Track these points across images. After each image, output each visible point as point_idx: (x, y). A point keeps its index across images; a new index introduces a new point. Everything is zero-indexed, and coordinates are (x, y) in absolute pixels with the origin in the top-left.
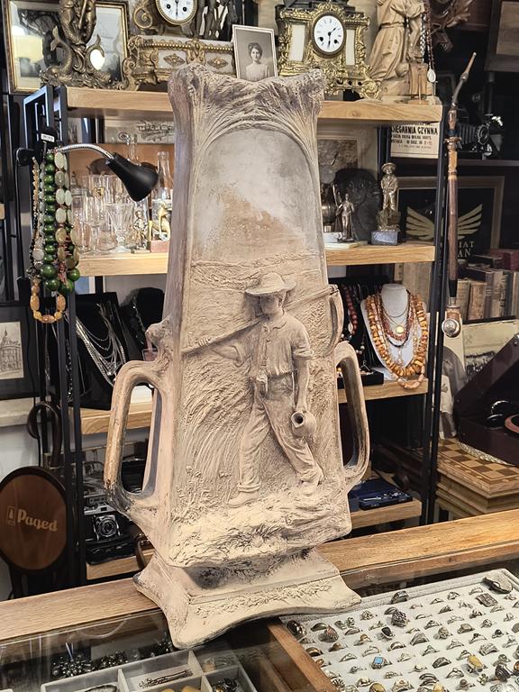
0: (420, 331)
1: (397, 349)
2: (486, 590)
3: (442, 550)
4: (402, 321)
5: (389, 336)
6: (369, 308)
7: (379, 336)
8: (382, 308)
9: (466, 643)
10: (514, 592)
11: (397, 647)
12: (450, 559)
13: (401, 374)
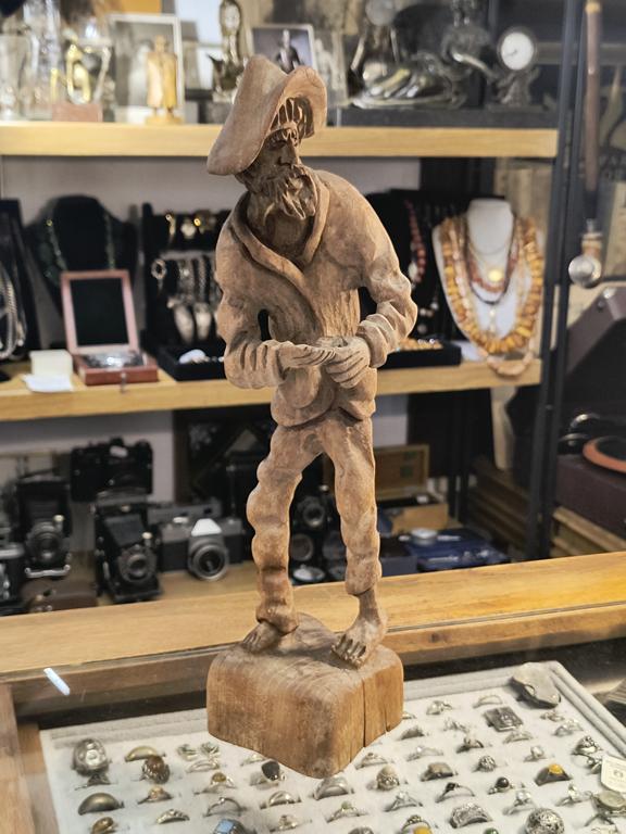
0: (529, 277)
1: (488, 307)
2: (509, 700)
3: (424, 619)
4: (500, 261)
5: (476, 285)
6: (446, 238)
7: (456, 285)
8: (467, 238)
9: (429, 801)
10: (563, 708)
11: (283, 802)
12: (435, 637)
13: (492, 350)
